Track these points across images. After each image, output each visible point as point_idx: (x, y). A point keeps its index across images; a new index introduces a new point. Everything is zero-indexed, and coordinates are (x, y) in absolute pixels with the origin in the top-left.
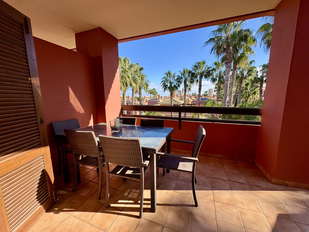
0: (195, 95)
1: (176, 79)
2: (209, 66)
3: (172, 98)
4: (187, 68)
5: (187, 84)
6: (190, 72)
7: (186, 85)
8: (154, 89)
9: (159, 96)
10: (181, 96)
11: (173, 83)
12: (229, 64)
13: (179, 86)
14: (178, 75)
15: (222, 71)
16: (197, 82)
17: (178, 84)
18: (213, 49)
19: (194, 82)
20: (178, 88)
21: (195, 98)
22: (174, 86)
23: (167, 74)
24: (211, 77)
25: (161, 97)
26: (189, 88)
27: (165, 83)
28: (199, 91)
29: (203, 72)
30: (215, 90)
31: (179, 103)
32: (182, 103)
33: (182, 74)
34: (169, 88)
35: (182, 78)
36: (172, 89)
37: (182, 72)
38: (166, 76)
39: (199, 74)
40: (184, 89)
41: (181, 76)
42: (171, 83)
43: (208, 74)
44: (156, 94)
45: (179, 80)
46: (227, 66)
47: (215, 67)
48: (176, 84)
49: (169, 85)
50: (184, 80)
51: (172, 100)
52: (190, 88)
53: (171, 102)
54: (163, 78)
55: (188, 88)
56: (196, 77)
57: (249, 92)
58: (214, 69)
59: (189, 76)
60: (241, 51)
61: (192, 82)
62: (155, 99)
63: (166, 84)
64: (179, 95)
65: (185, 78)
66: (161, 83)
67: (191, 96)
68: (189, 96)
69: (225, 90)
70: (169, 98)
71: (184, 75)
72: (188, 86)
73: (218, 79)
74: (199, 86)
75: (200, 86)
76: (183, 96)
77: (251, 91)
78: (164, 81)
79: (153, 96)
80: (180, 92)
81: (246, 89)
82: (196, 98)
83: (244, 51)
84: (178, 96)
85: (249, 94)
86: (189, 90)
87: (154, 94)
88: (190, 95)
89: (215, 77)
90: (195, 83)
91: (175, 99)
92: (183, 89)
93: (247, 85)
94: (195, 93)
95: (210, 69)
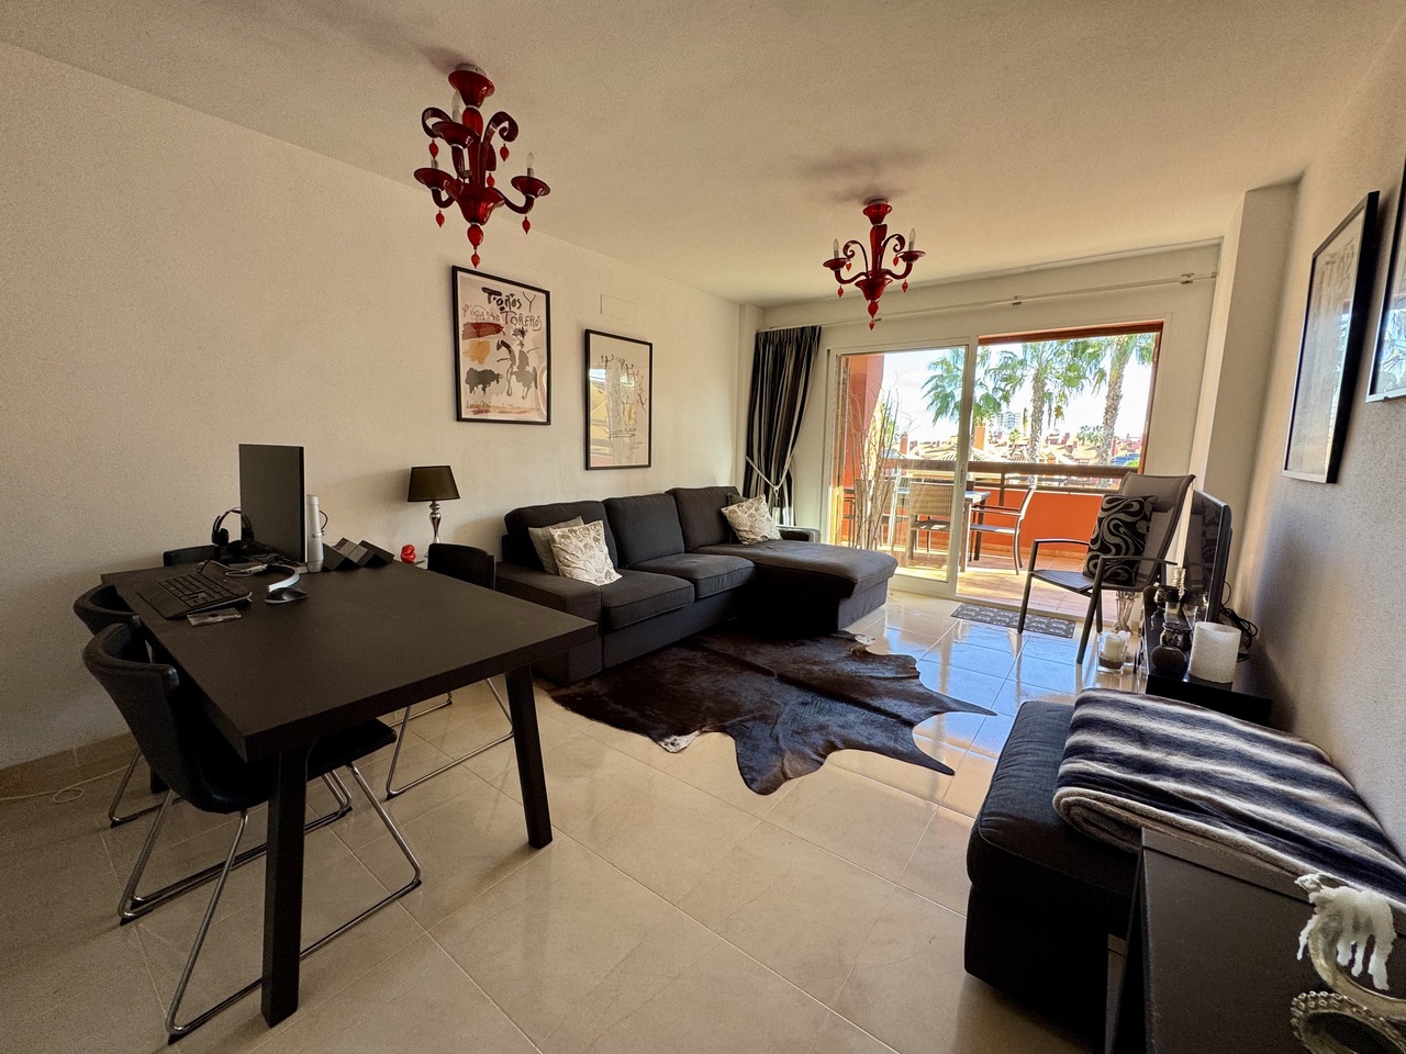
0: (1089, 439)
1: (993, 366)
5: (1046, 389)
7: (1041, 396)
10: (1014, 441)
11: (981, 384)
13: (1007, 397)
16: (1098, 382)
17: (1001, 389)
19: (1087, 378)
20: (1004, 404)
21: (1094, 452)
22: (987, 397)
26: (1054, 406)
27: (943, 387)
34: (959, 406)
35: (1022, 363)
38: (948, 355)
39: (1108, 345)
40: (1031, 410)
41: (1021, 357)
45: (1008, 372)
48: (995, 388)
49: (958, 395)
50: (1033, 372)
52: (1059, 409)
54: (936, 364)
55: (1050, 408)
56: (1095, 357)
61: (1072, 379)
63: (948, 391)
64: (1005, 438)
65: (1040, 365)
66: (926, 383)
67: (1070, 442)
68: (1064, 442)
70: (951, 449)
72: (1050, 400)
74: (1108, 397)
75: (1114, 398)
76: (1026, 442)
78: (941, 377)
80: (1012, 418)
84: (1000, 442)
86: (1057, 416)
88: (1067, 435)
91: (984, 453)
92: (1026, 410)
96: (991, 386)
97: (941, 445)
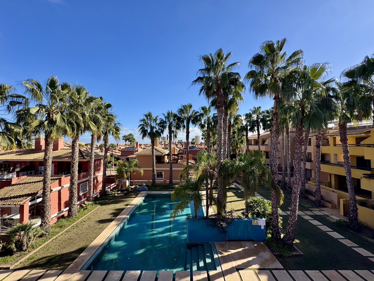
0: (181, 143)
1: (158, 123)
2: (196, 111)
3: (153, 147)
4: (172, 111)
5: (172, 130)
6: (175, 116)
7: (171, 132)
8: (130, 134)
9: (137, 143)
10: (165, 143)
11: (155, 128)
12: (221, 109)
13: (162, 132)
14: (161, 119)
15: (210, 117)
16: (184, 128)
17: (160, 129)
18: (201, 90)
19: (181, 127)
20: (162, 134)
21: (181, 146)
22: (156, 131)
23: (146, 116)
24: (199, 123)
25: (140, 145)
27: (144, 128)
28: (187, 138)
29: (190, 116)
30: (202, 138)
31: (163, 154)
32: (167, 154)
33: (166, 118)
34: (149, 134)
35: (165, 122)
36: (154, 135)
37: (166, 115)
38: (145, 118)
39: (185, 119)
40: (169, 135)
41: (165, 120)
42: (152, 128)
43: (195, 119)
44: (133, 142)
45: (162, 124)
46: (219, 110)
47: (202, 112)
48: (159, 129)
49: (149, 131)
50: (168, 125)
51: (154, 150)
53: (153, 152)
54: (142, 120)
55: (174, 135)
56: (183, 122)
57: (237, 141)
58: (202, 115)
59: (174, 120)
60: (231, 97)
61: (178, 128)
62: (131, 147)
63: (146, 129)
65: (170, 123)
66: (139, 127)
67: (177, 144)
68: (175, 144)
69: (220, 139)
70: (150, 146)
71: (168, 119)
72: (173, 133)
73: (206, 126)
74: (186, 132)
75: (188, 133)
76: (167, 144)
77: (238, 140)
78: (143, 125)
79: (129, 143)
80: (164, 138)
81: (234, 137)
82: (183, 147)
83: (233, 96)
84: (162, 144)
85: (236, 142)
86: (175, 138)
87: (130, 141)
88: (176, 142)
89: (203, 123)
90: (182, 129)
91: (158, 148)
92: (167, 136)
93: (234, 133)
94: (181, 140)
95: (198, 114)
96: (158, 129)
97: (148, 145)
